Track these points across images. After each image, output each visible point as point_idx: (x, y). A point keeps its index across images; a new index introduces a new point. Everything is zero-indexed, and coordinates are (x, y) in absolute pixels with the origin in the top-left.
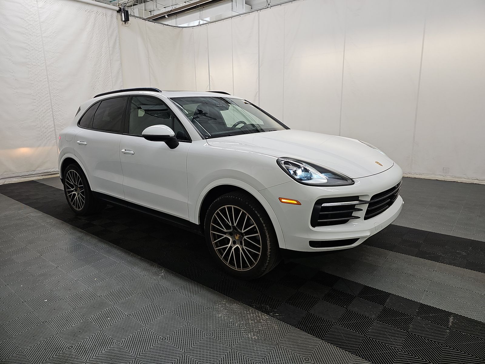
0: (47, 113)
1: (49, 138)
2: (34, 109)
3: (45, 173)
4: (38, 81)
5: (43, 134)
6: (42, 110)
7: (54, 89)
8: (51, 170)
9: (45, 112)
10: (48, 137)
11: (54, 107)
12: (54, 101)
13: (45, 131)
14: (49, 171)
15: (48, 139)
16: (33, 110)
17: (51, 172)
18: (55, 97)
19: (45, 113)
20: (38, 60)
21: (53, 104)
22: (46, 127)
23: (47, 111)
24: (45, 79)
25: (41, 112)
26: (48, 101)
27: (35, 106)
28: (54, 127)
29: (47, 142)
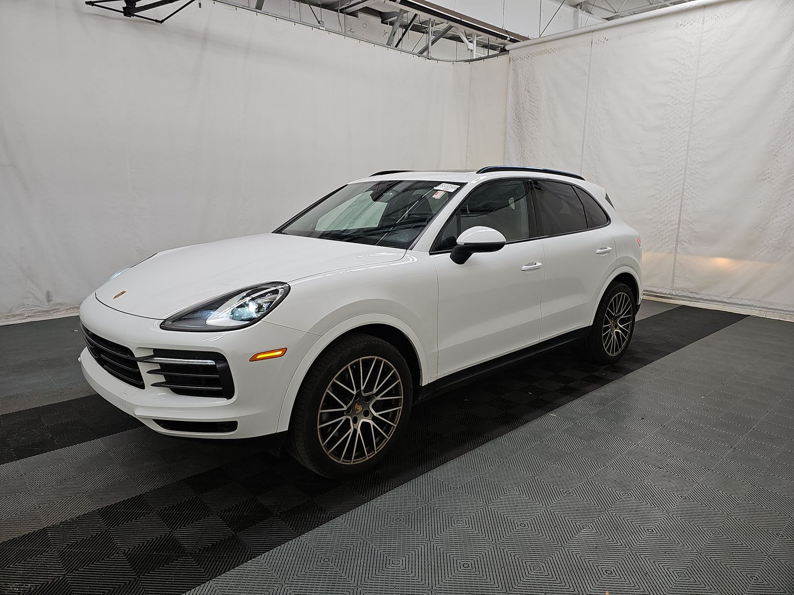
0: (673, 201)
1: (667, 240)
2: (655, 195)
3: (647, 291)
4: (671, 152)
5: (659, 233)
6: (667, 197)
7: (694, 161)
8: (658, 289)
9: (671, 199)
10: (665, 238)
11: (686, 192)
12: (689, 182)
13: (662, 229)
14: (654, 290)
15: (663, 241)
16: (653, 196)
17: (656, 293)
18: (693, 175)
19: (669, 200)
20: (681, 118)
21: (686, 187)
22: (666, 223)
23: (674, 197)
24: (683, 147)
25: (664, 199)
26: (679, 182)
27: (657, 189)
28: (679, 224)
29: (661, 246)
